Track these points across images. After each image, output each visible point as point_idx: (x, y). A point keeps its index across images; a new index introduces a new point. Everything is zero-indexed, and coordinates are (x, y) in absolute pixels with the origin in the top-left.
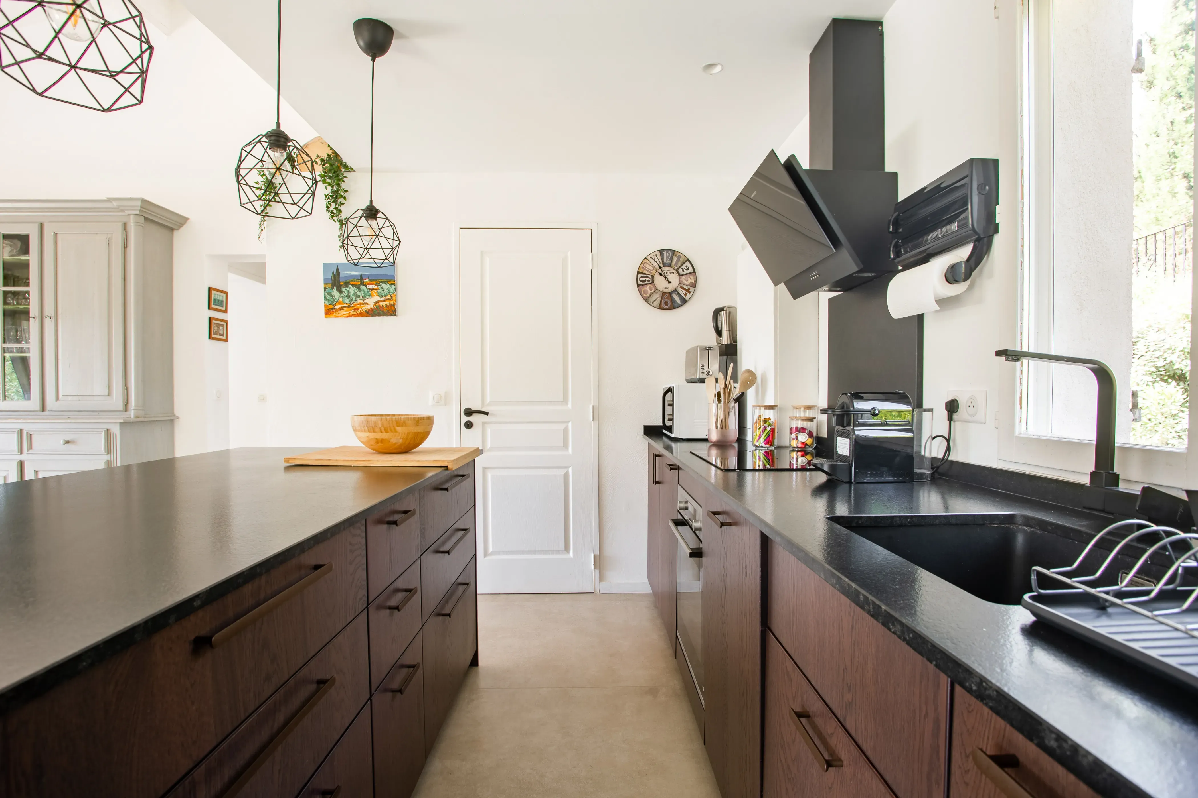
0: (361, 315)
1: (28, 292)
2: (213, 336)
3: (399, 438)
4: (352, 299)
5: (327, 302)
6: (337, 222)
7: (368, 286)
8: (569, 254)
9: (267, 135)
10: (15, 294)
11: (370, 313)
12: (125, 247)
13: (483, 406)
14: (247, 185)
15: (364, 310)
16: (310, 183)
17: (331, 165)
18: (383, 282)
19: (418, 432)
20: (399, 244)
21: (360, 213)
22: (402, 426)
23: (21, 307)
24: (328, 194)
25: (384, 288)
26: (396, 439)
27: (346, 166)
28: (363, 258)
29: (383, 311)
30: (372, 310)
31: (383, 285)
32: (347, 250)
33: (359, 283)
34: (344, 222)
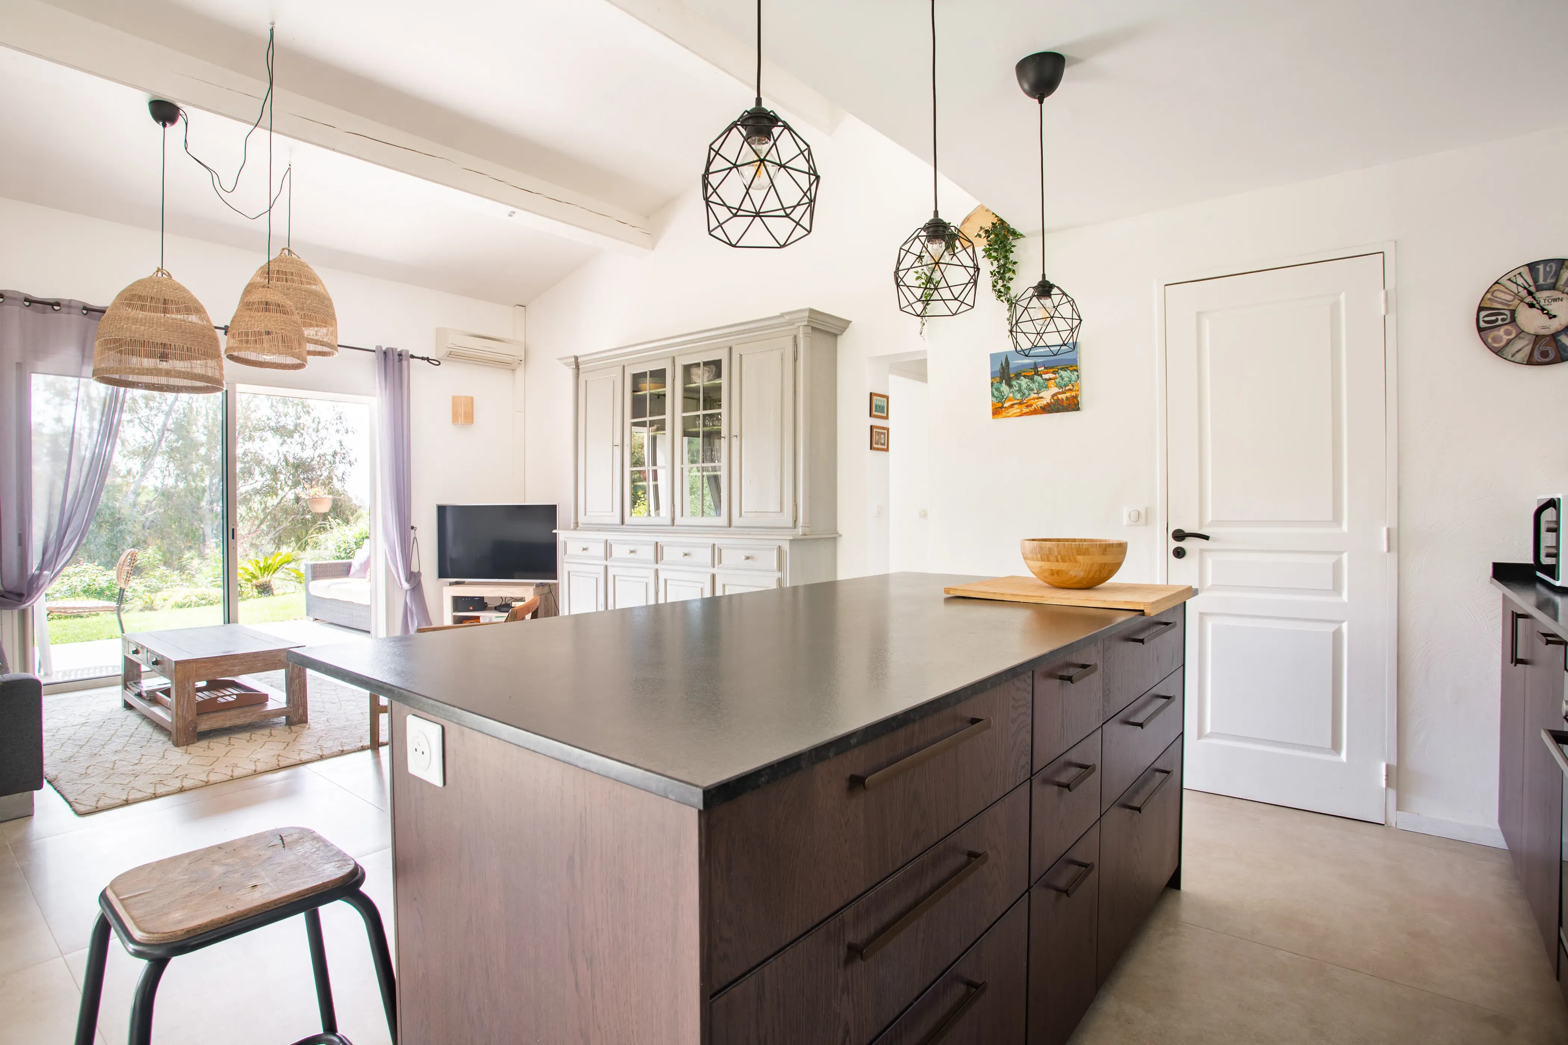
0: (1035, 412)
1: (720, 414)
2: (875, 446)
3: (1080, 569)
4: (1024, 394)
5: (994, 399)
6: (1006, 302)
7: (1043, 375)
8: (1342, 298)
9: (925, 228)
10: (711, 416)
11: (1047, 409)
12: (795, 359)
13: (1201, 526)
14: (905, 285)
15: (1039, 406)
16: (972, 271)
17: (997, 235)
18: (1062, 369)
19: (1105, 564)
20: (1080, 323)
21: (1031, 291)
22: (1084, 554)
23: (715, 428)
24: (994, 271)
25: (1063, 376)
26: (1077, 570)
27: (1014, 233)
28: (1036, 346)
29: (1063, 406)
30: (1048, 405)
31: (1063, 373)
32: (1016, 339)
33: (1033, 373)
34: (1013, 301)
